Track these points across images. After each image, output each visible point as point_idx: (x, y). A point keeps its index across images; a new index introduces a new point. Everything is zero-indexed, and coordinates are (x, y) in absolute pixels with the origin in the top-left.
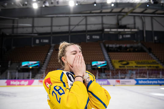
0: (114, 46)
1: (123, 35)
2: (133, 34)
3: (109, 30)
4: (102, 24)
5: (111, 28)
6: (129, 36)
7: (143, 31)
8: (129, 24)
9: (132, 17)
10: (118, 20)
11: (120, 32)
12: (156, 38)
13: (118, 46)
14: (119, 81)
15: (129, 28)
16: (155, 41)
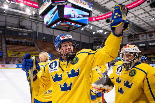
0: (13, 40)
1: (22, 33)
2: (29, 34)
3: (11, 28)
4: (6, 22)
5: (12, 27)
6: (27, 34)
7: (36, 32)
8: (27, 26)
9: (31, 22)
10: (20, 22)
11: (20, 30)
12: (44, 38)
13: (16, 40)
14: (4, 66)
15: (27, 29)
16: (43, 40)
